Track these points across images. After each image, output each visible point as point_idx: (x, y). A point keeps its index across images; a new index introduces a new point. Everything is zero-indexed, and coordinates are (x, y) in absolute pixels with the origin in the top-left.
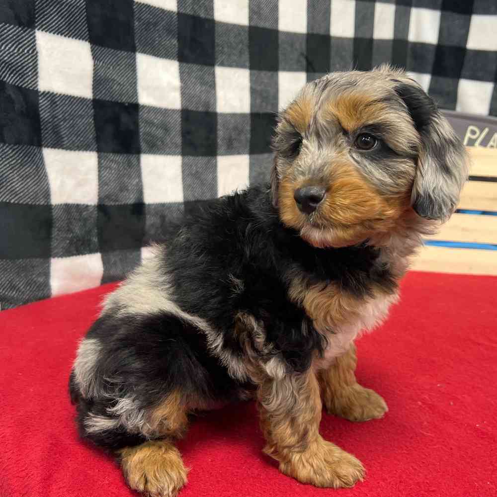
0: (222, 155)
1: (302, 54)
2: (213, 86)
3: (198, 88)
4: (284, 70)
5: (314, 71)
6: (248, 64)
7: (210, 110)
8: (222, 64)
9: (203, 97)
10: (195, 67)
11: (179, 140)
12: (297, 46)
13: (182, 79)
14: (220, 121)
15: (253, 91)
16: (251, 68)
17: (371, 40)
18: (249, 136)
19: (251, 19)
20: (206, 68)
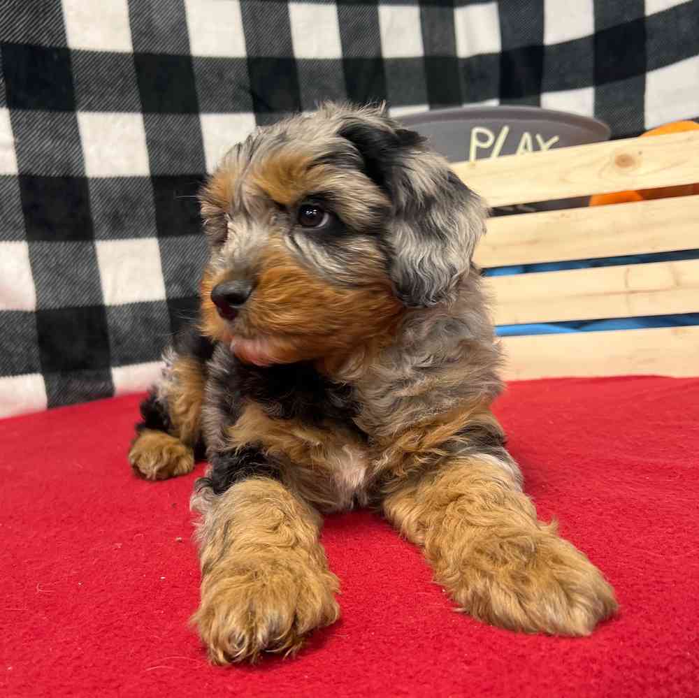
0: (104, 238)
1: (241, 87)
2: (76, 139)
3: (48, 144)
4: (210, 110)
5: (270, 109)
6: (138, 106)
7: (74, 173)
8: (90, 108)
9: (58, 156)
10: (40, 115)
11: (19, 218)
12: (231, 75)
13: (16, 133)
14: (92, 189)
15: (152, 144)
16: (145, 111)
17: (379, 61)
18: (152, 210)
19: (135, 43)
20: (60, 116)
